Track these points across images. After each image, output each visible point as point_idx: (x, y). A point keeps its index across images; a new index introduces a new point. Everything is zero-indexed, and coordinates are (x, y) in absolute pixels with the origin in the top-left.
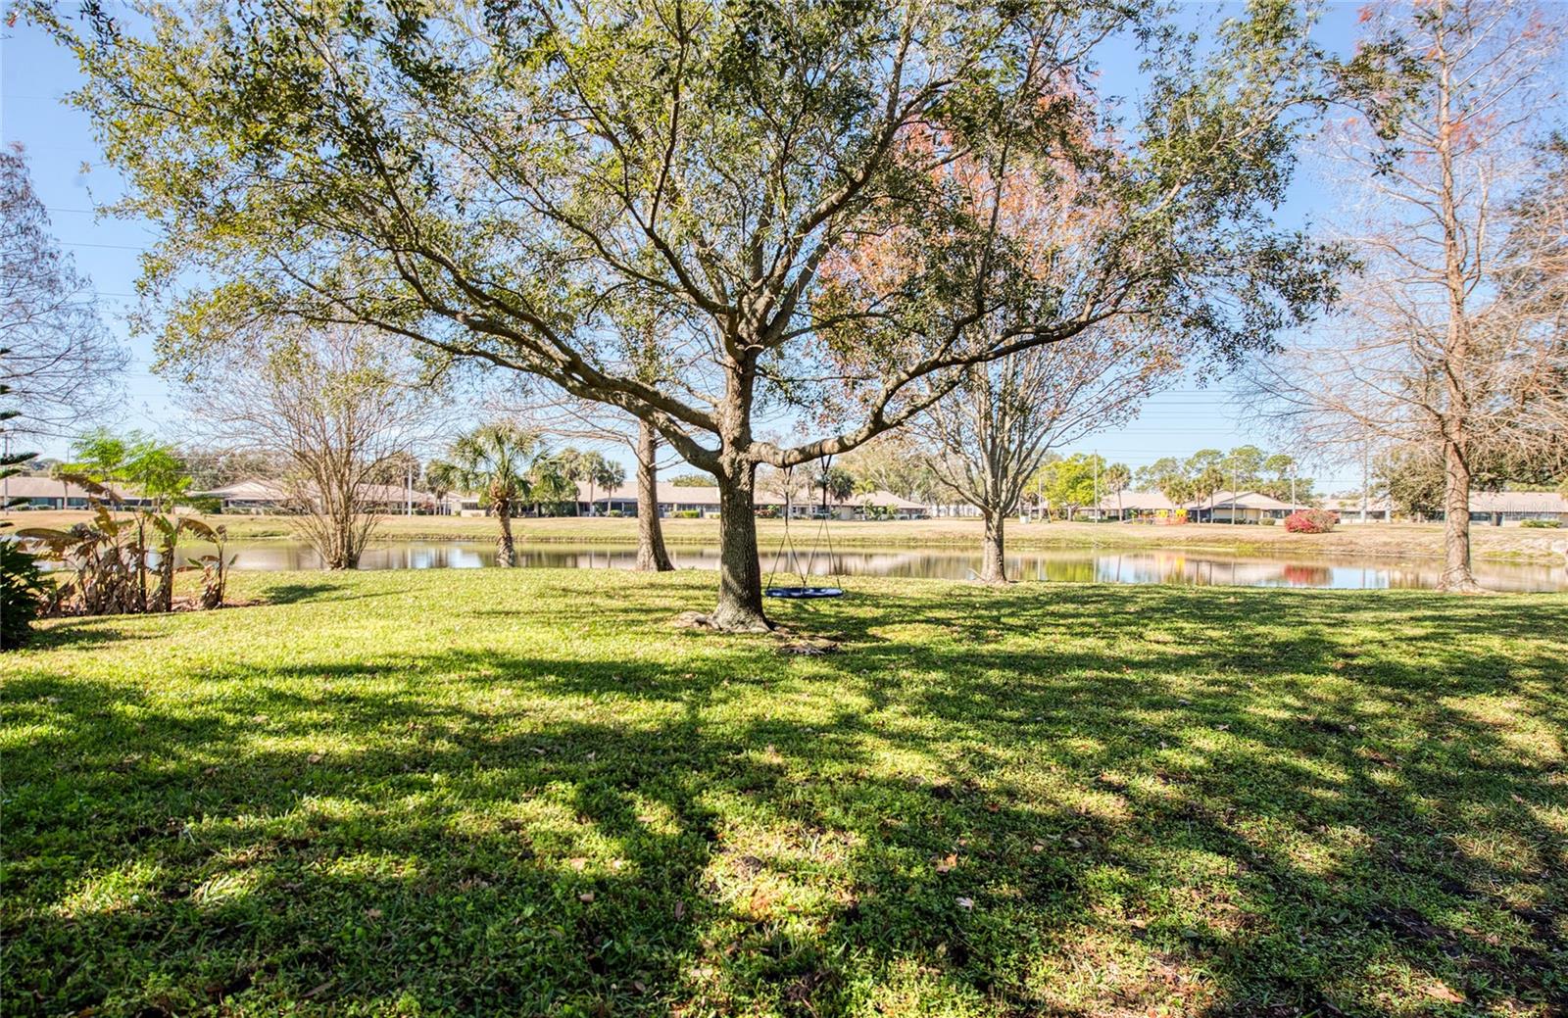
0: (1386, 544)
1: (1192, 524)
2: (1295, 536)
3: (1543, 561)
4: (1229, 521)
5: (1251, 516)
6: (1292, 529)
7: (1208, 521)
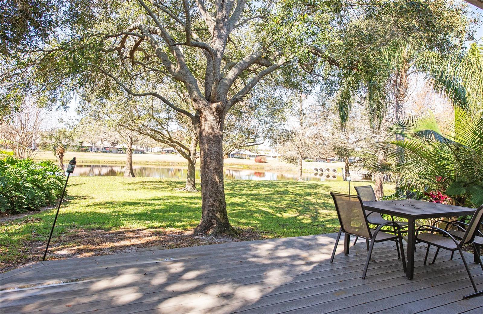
0: (278, 166)
1: (229, 159)
2: (258, 163)
3: (310, 171)
4: (239, 158)
5: (244, 156)
6: (256, 161)
7: (233, 158)
